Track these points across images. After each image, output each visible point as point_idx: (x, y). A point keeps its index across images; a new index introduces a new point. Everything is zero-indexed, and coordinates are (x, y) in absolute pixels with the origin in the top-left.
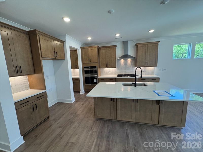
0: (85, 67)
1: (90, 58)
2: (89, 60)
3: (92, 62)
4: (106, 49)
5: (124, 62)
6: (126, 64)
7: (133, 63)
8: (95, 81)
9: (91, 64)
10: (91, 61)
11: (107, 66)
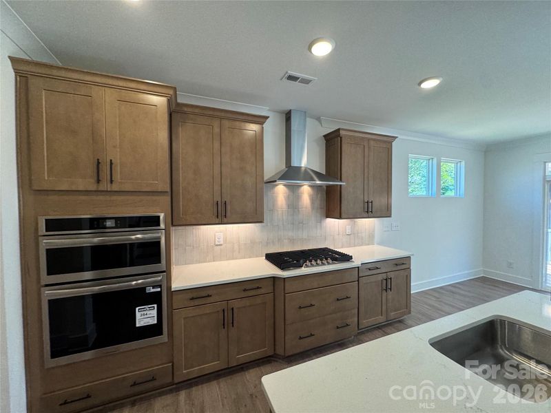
0: (54, 226)
1: (114, 154)
2: (100, 169)
3: (128, 187)
4: (216, 124)
5: (288, 198)
6: (293, 204)
7: (318, 203)
8: (145, 316)
9: (114, 198)
10: (117, 176)
11: (222, 215)
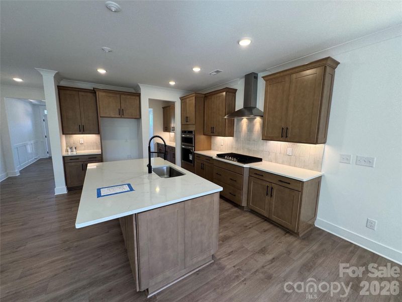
4: (213, 97)
6: (250, 129)
9: (189, 126)
10: (188, 121)
11: (213, 132)
